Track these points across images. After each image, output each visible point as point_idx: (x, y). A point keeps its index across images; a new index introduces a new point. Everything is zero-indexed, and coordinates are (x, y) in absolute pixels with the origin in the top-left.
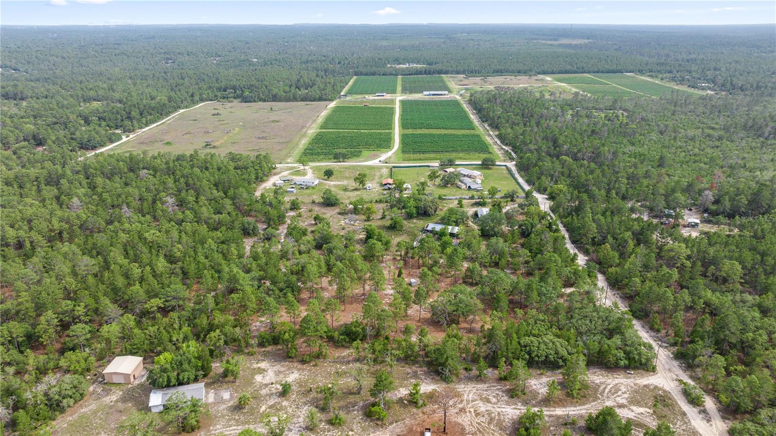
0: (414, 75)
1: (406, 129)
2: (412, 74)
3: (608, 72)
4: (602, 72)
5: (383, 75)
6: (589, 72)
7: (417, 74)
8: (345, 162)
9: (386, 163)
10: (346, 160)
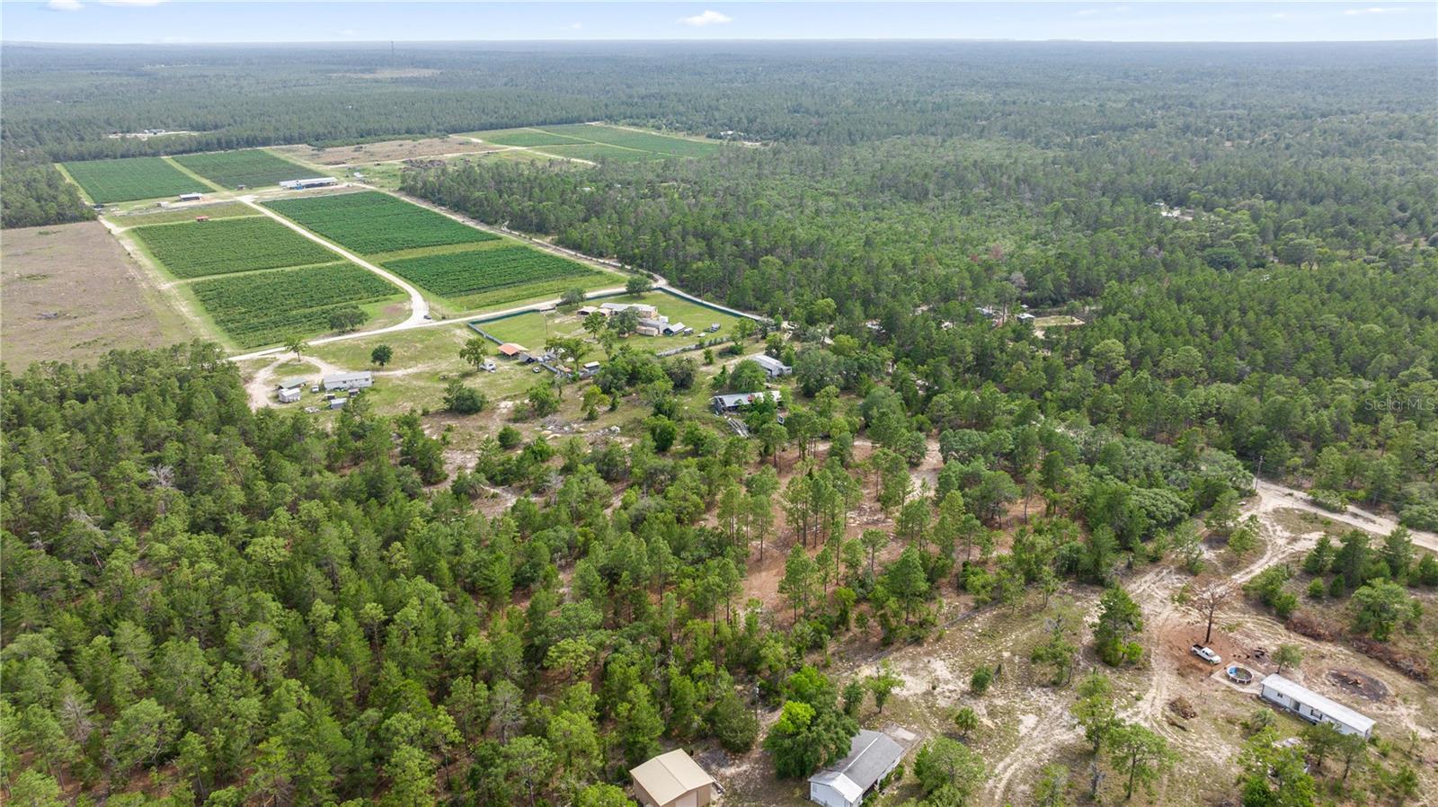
0: (196, 151)
1: (372, 253)
2: (190, 151)
3: (560, 123)
4: (551, 123)
5: (123, 156)
6: (530, 125)
7: (201, 150)
8: (358, 331)
9: (444, 318)
10: (357, 326)
